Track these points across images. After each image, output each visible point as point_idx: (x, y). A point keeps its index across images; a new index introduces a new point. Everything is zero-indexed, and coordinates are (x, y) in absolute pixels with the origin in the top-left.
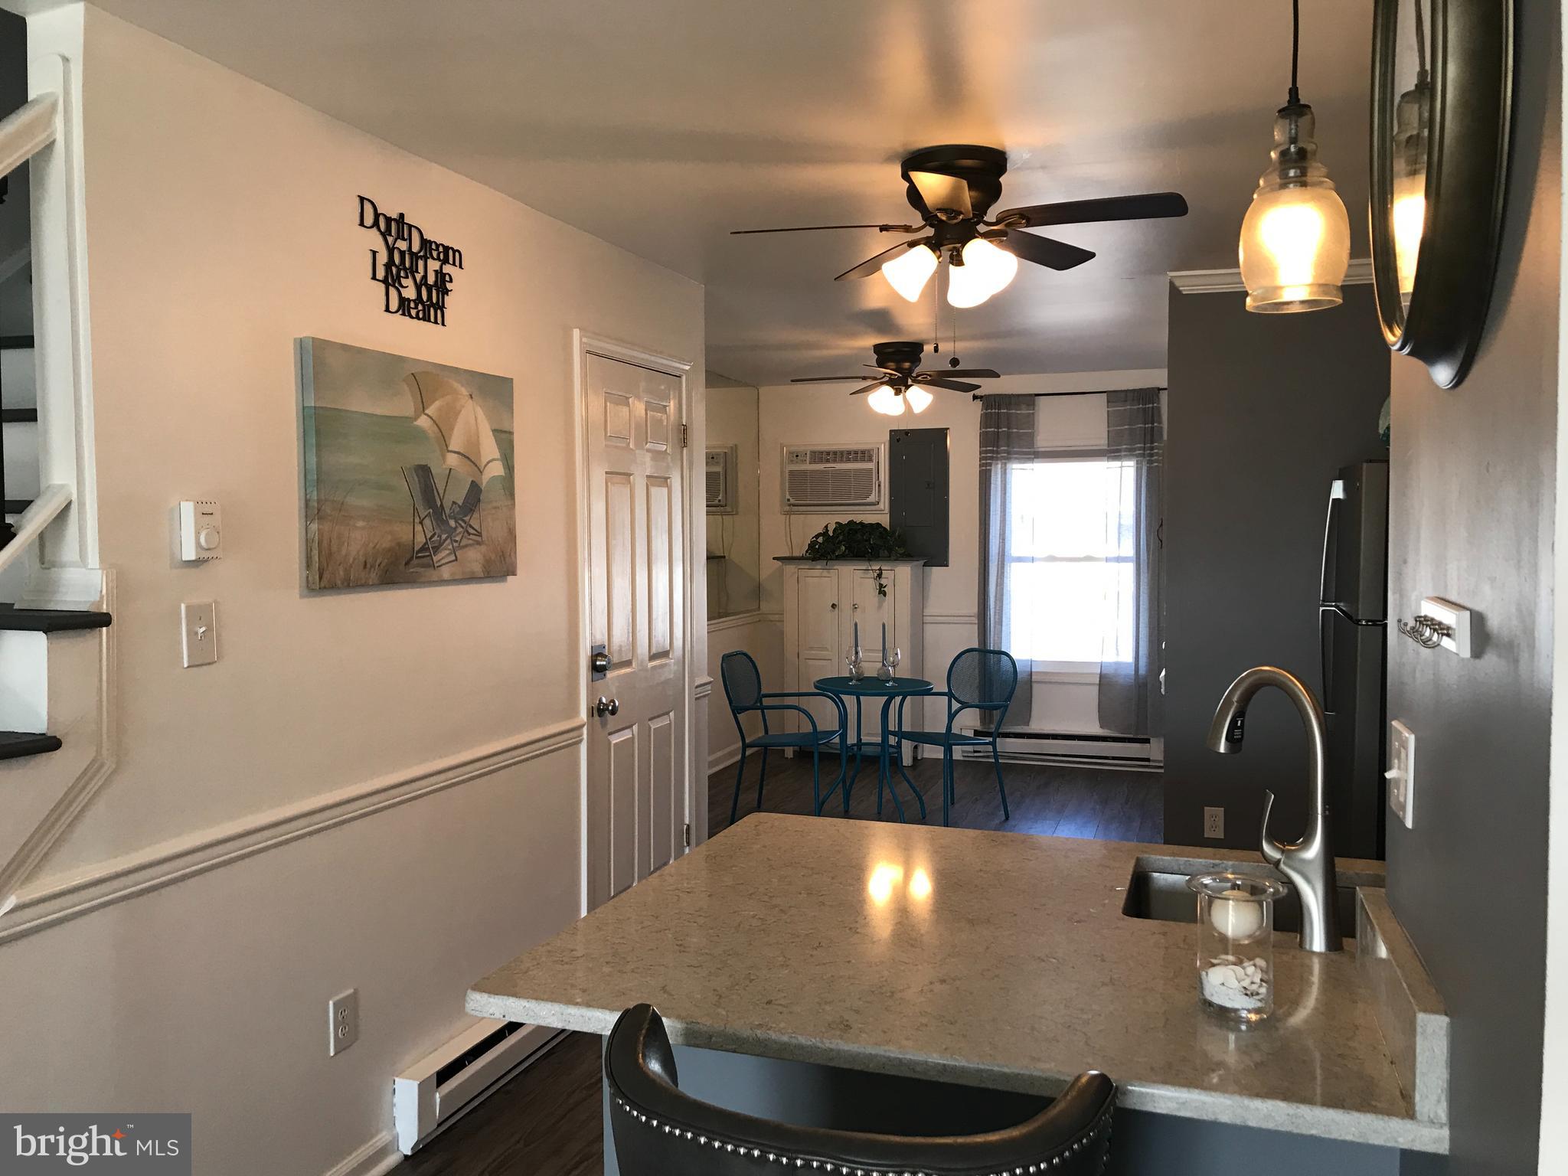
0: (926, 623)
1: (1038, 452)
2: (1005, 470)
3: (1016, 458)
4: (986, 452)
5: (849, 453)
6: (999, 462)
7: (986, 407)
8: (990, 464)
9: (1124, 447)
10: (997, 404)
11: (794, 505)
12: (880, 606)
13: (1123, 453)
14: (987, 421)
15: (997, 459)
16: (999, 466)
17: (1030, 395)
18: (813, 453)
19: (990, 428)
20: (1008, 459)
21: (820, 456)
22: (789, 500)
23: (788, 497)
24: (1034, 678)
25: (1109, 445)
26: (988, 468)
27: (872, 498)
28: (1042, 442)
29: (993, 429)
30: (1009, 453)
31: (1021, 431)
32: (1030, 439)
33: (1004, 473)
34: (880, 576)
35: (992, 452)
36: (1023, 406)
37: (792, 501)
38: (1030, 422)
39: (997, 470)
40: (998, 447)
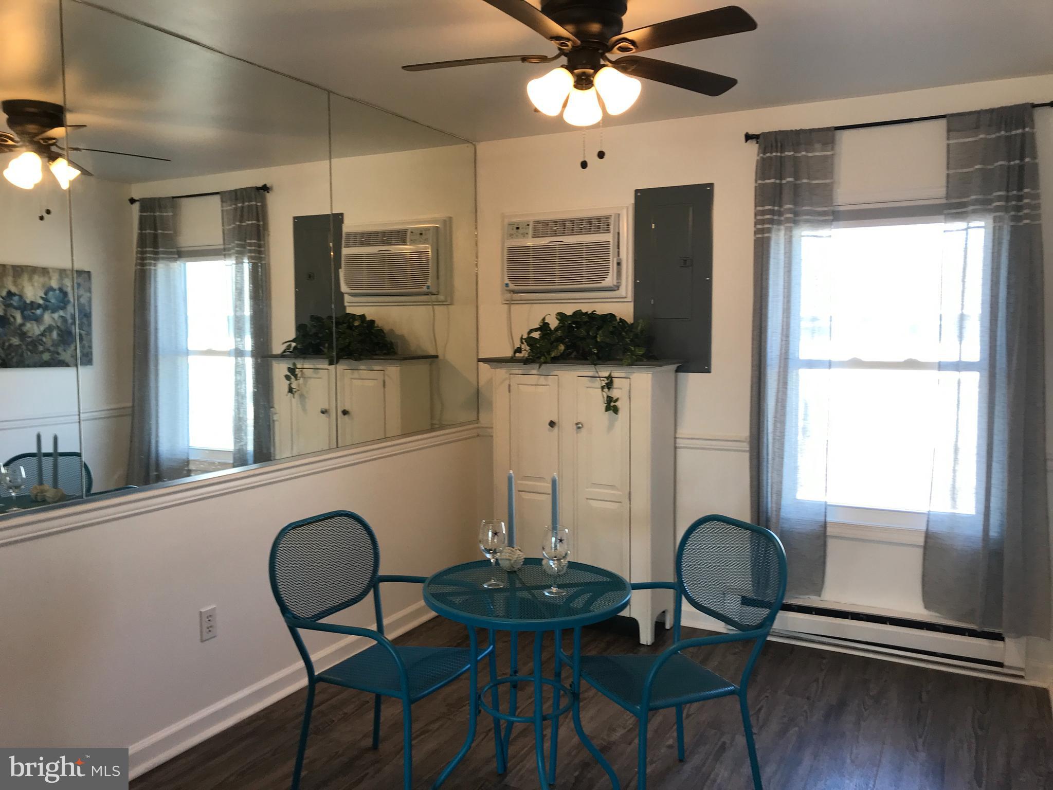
0: (680, 448)
1: (838, 211)
2: (791, 237)
3: (807, 221)
4: (763, 213)
5: (581, 221)
6: (782, 227)
7: (764, 150)
8: (769, 230)
9: (973, 197)
10: (779, 145)
11: (514, 292)
12: (611, 427)
13: (971, 208)
14: (764, 169)
15: (779, 223)
16: (782, 233)
17: (828, 129)
18: (537, 223)
19: (769, 179)
20: (796, 222)
21: (543, 227)
22: (507, 285)
23: (507, 281)
24: (830, 531)
25: (947, 198)
26: (766, 235)
27: (609, 281)
28: (844, 195)
29: (772, 181)
30: (796, 214)
31: (814, 182)
32: (826, 193)
33: (789, 242)
34: (609, 385)
35: (772, 212)
36: (818, 146)
37: (512, 286)
38: (827, 167)
39: (778, 239)
40: (780, 206)
